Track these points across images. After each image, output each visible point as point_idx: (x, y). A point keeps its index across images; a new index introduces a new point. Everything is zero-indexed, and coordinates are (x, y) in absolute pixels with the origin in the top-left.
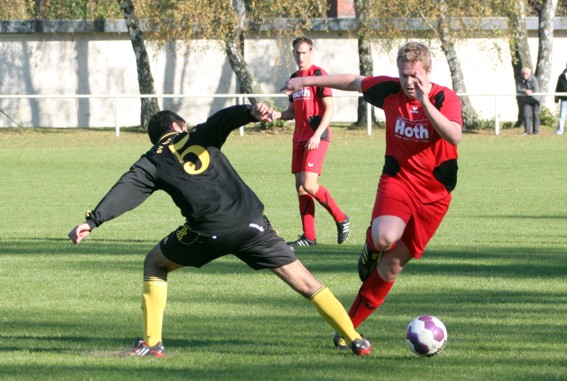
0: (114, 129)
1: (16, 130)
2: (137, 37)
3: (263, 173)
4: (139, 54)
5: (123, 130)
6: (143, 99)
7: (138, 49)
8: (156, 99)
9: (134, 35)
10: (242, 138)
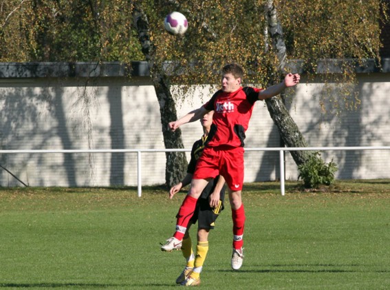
0: (136, 189)
1: (22, 190)
2: (161, 82)
3: (313, 239)
4: (163, 102)
5: (145, 188)
6: (168, 154)
7: (163, 95)
8: (184, 153)
9: (158, 79)
10: (283, 198)
